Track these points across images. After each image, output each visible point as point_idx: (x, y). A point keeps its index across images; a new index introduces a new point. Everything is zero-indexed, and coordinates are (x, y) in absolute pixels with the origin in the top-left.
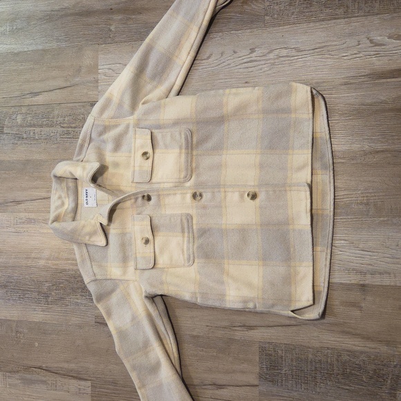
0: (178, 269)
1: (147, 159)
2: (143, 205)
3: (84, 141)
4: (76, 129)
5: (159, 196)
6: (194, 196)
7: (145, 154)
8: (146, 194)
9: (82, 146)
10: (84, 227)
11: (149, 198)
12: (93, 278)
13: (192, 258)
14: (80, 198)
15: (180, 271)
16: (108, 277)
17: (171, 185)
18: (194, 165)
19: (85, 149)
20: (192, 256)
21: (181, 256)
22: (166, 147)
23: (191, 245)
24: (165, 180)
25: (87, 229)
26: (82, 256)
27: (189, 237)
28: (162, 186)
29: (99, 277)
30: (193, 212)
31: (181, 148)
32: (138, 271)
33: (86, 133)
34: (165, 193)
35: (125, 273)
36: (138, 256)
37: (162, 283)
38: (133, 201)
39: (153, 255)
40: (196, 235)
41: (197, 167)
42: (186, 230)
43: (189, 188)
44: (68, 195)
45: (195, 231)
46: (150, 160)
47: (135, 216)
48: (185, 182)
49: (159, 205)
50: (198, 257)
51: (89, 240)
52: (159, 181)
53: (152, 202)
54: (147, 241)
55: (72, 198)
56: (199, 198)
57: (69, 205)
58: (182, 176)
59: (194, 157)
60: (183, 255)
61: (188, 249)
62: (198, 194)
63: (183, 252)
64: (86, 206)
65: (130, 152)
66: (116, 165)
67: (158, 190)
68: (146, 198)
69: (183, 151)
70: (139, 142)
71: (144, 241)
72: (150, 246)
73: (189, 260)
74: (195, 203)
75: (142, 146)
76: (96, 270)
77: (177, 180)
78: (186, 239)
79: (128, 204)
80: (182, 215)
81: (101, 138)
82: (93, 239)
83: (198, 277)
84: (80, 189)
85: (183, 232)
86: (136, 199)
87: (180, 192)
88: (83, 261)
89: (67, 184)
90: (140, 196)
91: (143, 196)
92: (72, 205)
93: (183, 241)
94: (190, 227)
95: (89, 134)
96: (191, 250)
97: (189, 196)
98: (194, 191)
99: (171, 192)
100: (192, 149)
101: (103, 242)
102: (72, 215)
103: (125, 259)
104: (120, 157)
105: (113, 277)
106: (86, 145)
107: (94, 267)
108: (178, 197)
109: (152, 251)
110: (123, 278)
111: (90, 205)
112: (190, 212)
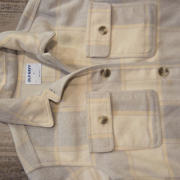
0: (141, 152)
1: (105, 33)
2: (100, 82)
3: (29, 13)
4: (19, 4)
5: (120, 71)
6: (160, 72)
7: (102, 28)
8: (105, 69)
9: (26, 19)
10: (29, 103)
11: (108, 74)
12: (37, 166)
13: (159, 139)
14: (20, 75)
15: (145, 153)
16: (57, 163)
17: (134, 60)
18: (158, 40)
19: (29, 22)
20: (159, 136)
21: (147, 136)
22: (127, 21)
23: (158, 123)
24: (126, 55)
25: (34, 107)
26: (22, 139)
27: (154, 115)
28: (122, 61)
29: (45, 164)
30: (157, 89)
31: (145, 22)
32: (94, 155)
33: (33, 6)
34: (127, 68)
35: (77, 158)
36: (94, 137)
37: (128, 168)
38: (90, 76)
39: (111, 136)
40: (162, 113)
41: (161, 43)
42: (151, 108)
43: (154, 63)
44: (7, 70)
45: (162, 109)
46: (108, 35)
47: (91, 93)
48: (149, 57)
49: (118, 81)
50: (167, 137)
51: (32, 121)
52: (118, 56)
53: (110, 79)
54: (105, 121)
55: (11, 74)
56: (165, 73)
57: (6, 81)
58: (147, 51)
59: (158, 33)
60: (149, 135)
61: (155, 128)
62: (164, 69)
63: (148, 131)
64: (27, 83)
65: (85, 26)
66: (67, 39)
67: (119, 65)
68: (104, 73)
69: (148, 25)
70: (95, 16)
71: (101, 120)
72: (108, 126)
73: (156, 140)
74: (161, 79)
75: (99, 21)
76: (41, 155)
77: (141, 55)
78: (151, 118)
79: (83, 79)
80: (146, 92)
81: (52, 10)
82: (38, 119)
83: (167, 160)
84: (20, 65)
85: (148, 110)
86: (94, 74)
87: (144, 67)
88: (23, 145)
89: (6, 58)
90: (99, 70)
91: (102, 71)
92: (11, 82)
93: (148, 120)
94: (156, 104)
95: (36, 6)
96: (158, 130)
97: (154, 72)
98: (159, 67)
99: (135, 67)
100: (156, 25)
101: (50, 123)
102: (10, 92)
103: (77, 142)
104: (73, 31)
105: (63, 163)
106: (31, 18)
107: (37, 152)
108: (142, 73)
109: (111, 131)
110: (75, 164)
111: (32, 82)
112: (155, 88)
